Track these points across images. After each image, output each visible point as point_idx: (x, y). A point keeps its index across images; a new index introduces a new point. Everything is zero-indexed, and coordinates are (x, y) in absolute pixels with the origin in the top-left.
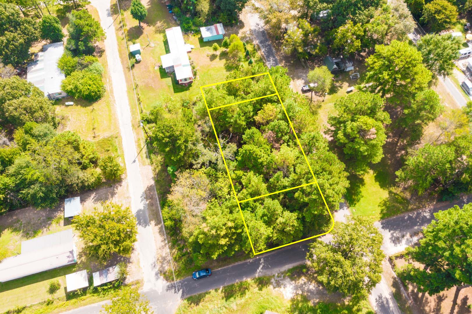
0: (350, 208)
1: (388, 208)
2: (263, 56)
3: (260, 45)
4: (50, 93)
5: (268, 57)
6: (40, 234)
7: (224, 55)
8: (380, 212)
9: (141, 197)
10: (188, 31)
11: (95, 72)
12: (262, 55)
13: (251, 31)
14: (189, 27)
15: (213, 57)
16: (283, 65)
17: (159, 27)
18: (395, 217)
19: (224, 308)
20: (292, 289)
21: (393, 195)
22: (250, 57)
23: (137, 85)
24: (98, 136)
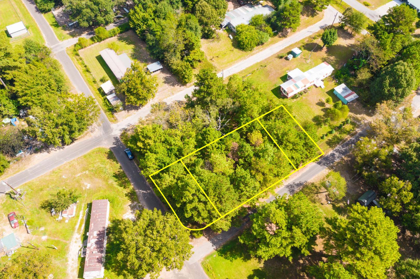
2: (345, 141)
3: (357, 135)
4: (231, 23)
12: (347, 139)
13: (370, 123)
14: (340, 77)
15: (321, 104)
17: (328, 58)
19: (108, 175)
20: (132, 218)
22: (338, 130)
23: (266, 66)
24: (213, 61)
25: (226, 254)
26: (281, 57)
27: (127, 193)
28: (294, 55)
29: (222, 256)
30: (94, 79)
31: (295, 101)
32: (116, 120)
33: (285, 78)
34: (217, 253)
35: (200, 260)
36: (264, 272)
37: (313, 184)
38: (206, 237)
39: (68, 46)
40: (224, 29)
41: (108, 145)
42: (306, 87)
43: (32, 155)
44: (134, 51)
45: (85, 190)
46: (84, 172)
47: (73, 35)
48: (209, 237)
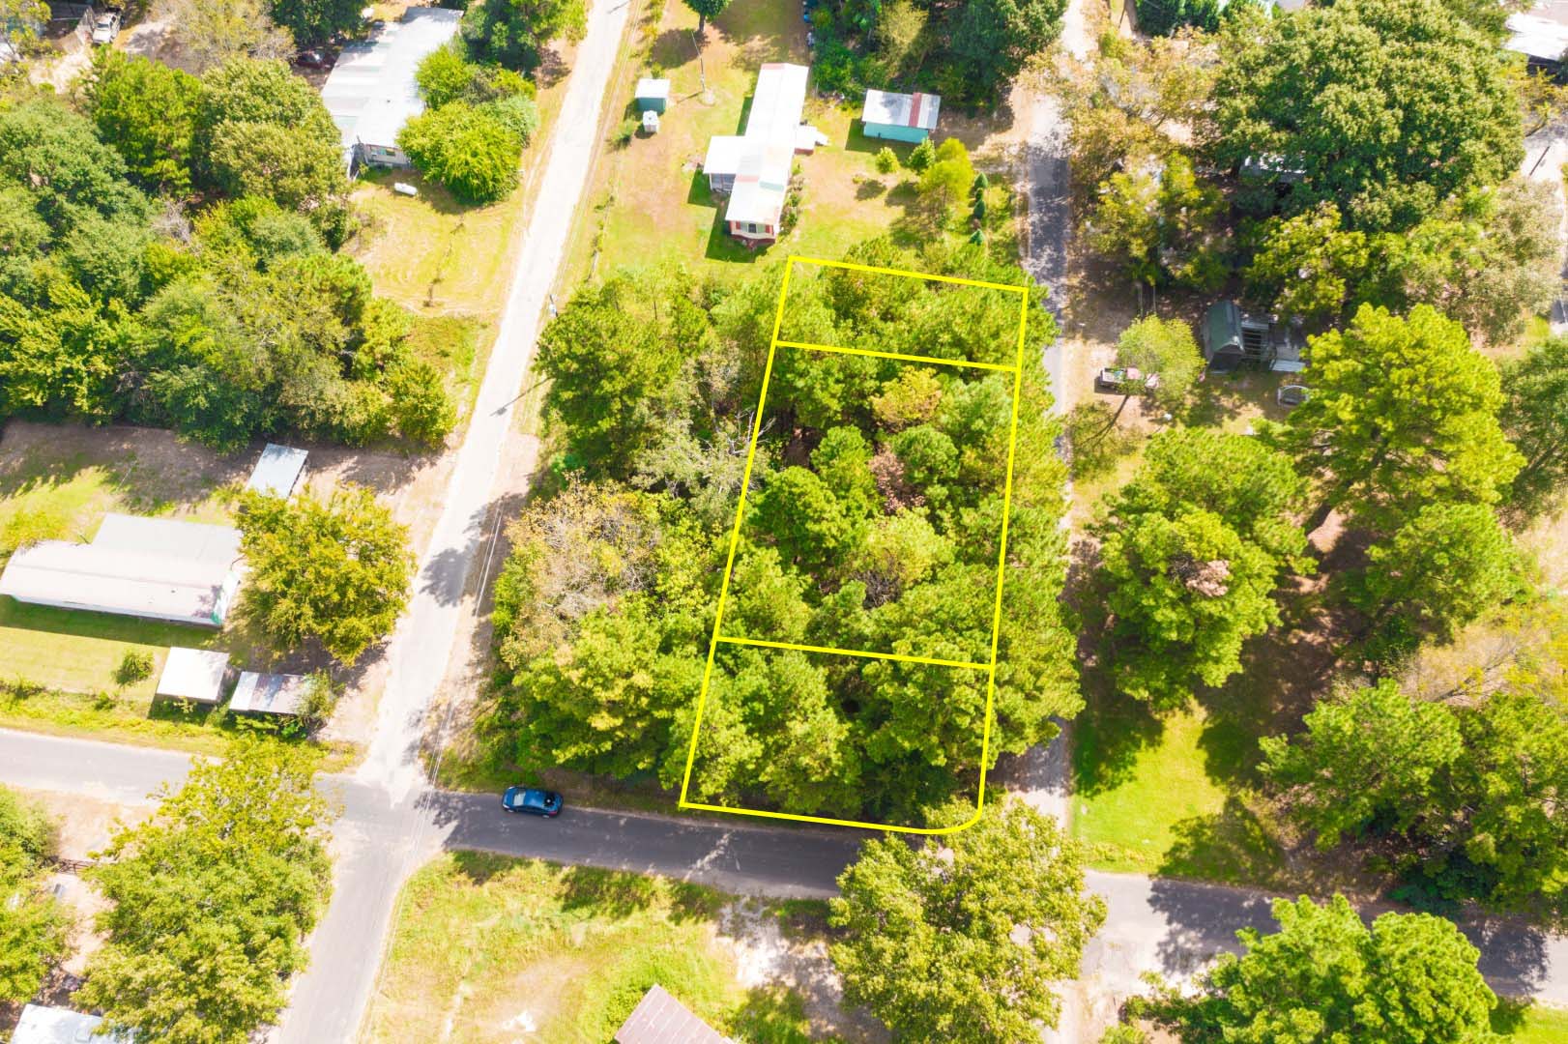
0: (1075, 796)
1: (1200, 847)
2: (1025, 238)
3: (1033, 200)
4: (364, 142)
5: (1039, 243)
6: (168, 512)
7: (905, 194)
8: (1168, 850)
9: (473, 517)
10: (832, 88)
11: (508, 122)
12: (1023, 230)
13: (1025, 147)
14: (839, 79)
15: (869, 190)
16: (1075, 281)
17: (751, 52)
18: (1209, 886)
19: (547, 926)
20: (771, 960)
21: (1238, 814)
22: (984, 224)
23: (611, 200)
24: (440, 305)
25: (1100, 778)
26: (626, 140)
29: (1098, 791)
34: (1081, 798)
40: (357, 180)
41: (426, 846)
42: (788, 172)
44: (124, 484)
46: (457, 1000)
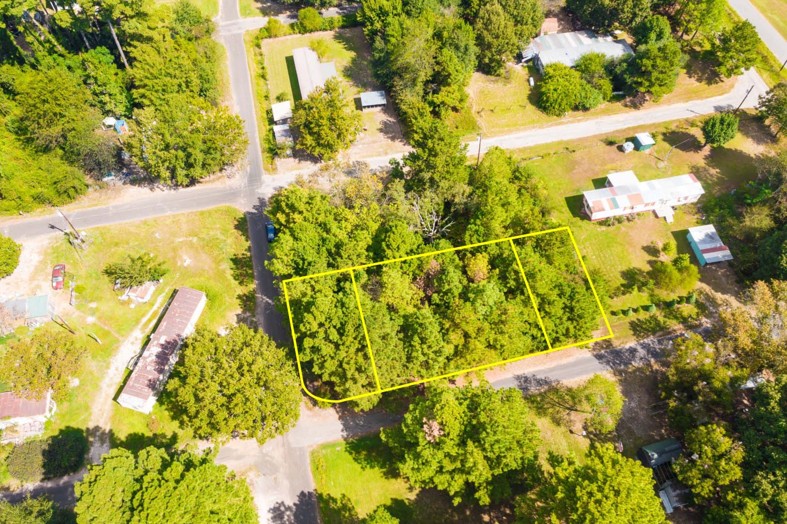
0: (345, 442)
1: (338, 511)
4: (540, 56)
6: (348, 80)
8: (332, 496)
15: (652, 250)
16: (655, 367)
17: (706, 171)
22: (663, 309)
23: (574, 151)
24: (481, 116)
25: (358, 452)
26: (611, 143)
27: (241, 293)
28: (638, 146)
29: (351, 454)
30: (267, 91)
31: (603, 231)
32: (275, 170)
33: (601, 183)
34: (344, 446)
35: (312, 446)
36: (410, 508)
37: (570, 390)
38: (337, 412)
39: (250, 29)
40: (525, 65)
41: (244, 206)
42: (635, 211)
43: (126, 186)
44: (352, 63)
45: (180, 267)
46: (191, 239)
47: (265, 12)
48: (343, 413)
